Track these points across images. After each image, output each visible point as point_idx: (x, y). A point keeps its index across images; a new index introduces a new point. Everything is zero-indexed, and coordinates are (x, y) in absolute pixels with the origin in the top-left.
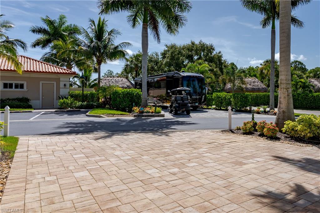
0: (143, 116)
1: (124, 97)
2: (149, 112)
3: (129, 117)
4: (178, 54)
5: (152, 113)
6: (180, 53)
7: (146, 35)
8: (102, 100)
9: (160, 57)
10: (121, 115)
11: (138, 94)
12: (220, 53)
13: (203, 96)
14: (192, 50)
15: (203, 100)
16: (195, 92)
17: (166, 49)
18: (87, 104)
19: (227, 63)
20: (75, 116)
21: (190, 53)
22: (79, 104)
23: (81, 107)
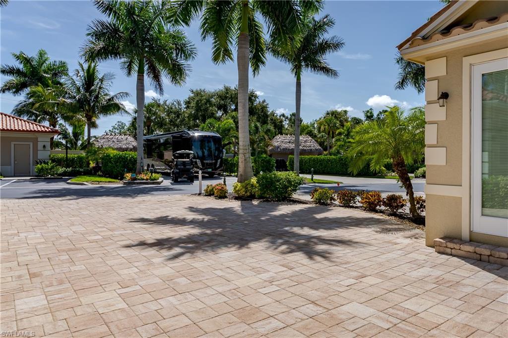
0: (134, 183)
1: (116, 162)
2: (143, 179)
3: (118, 184)
4: (206, 104)
5: (147, 180)
6: (208, 101)
7: (142, 87)
8: (92, 165)
9: (184, 106)
10: (109, 182)
11: (133, 157)
12: (264, 101)
13: (219, 161)
14: (226, 97)
15: (218, 165)
16: (210, 155)
17: (192, 95)
18: (72, 171)
19: (275, 115)
20: (53, 184)
21: (222, 102)
22: (61, 170)
23: (65, 174)
